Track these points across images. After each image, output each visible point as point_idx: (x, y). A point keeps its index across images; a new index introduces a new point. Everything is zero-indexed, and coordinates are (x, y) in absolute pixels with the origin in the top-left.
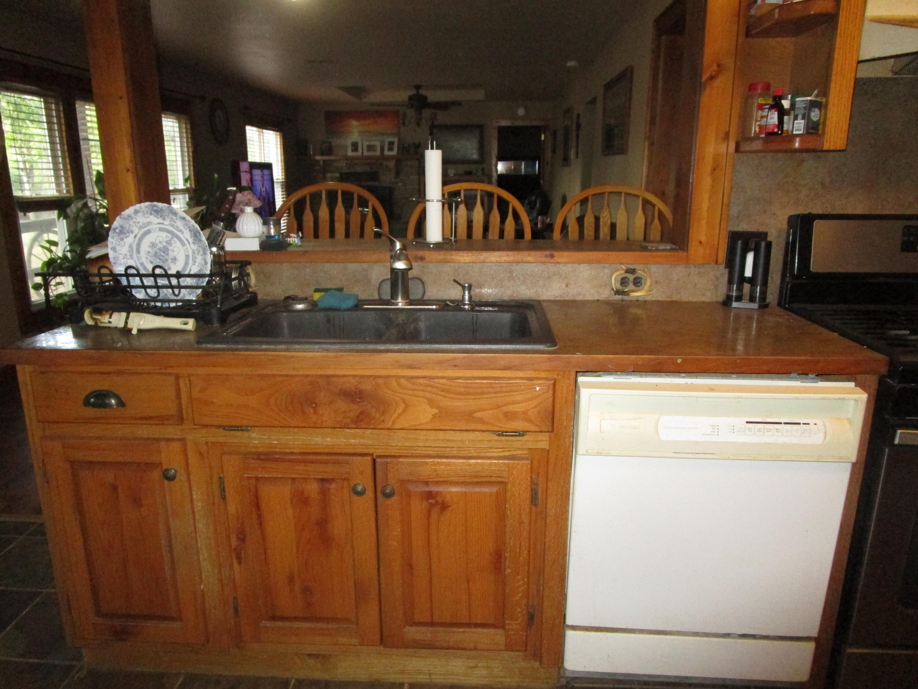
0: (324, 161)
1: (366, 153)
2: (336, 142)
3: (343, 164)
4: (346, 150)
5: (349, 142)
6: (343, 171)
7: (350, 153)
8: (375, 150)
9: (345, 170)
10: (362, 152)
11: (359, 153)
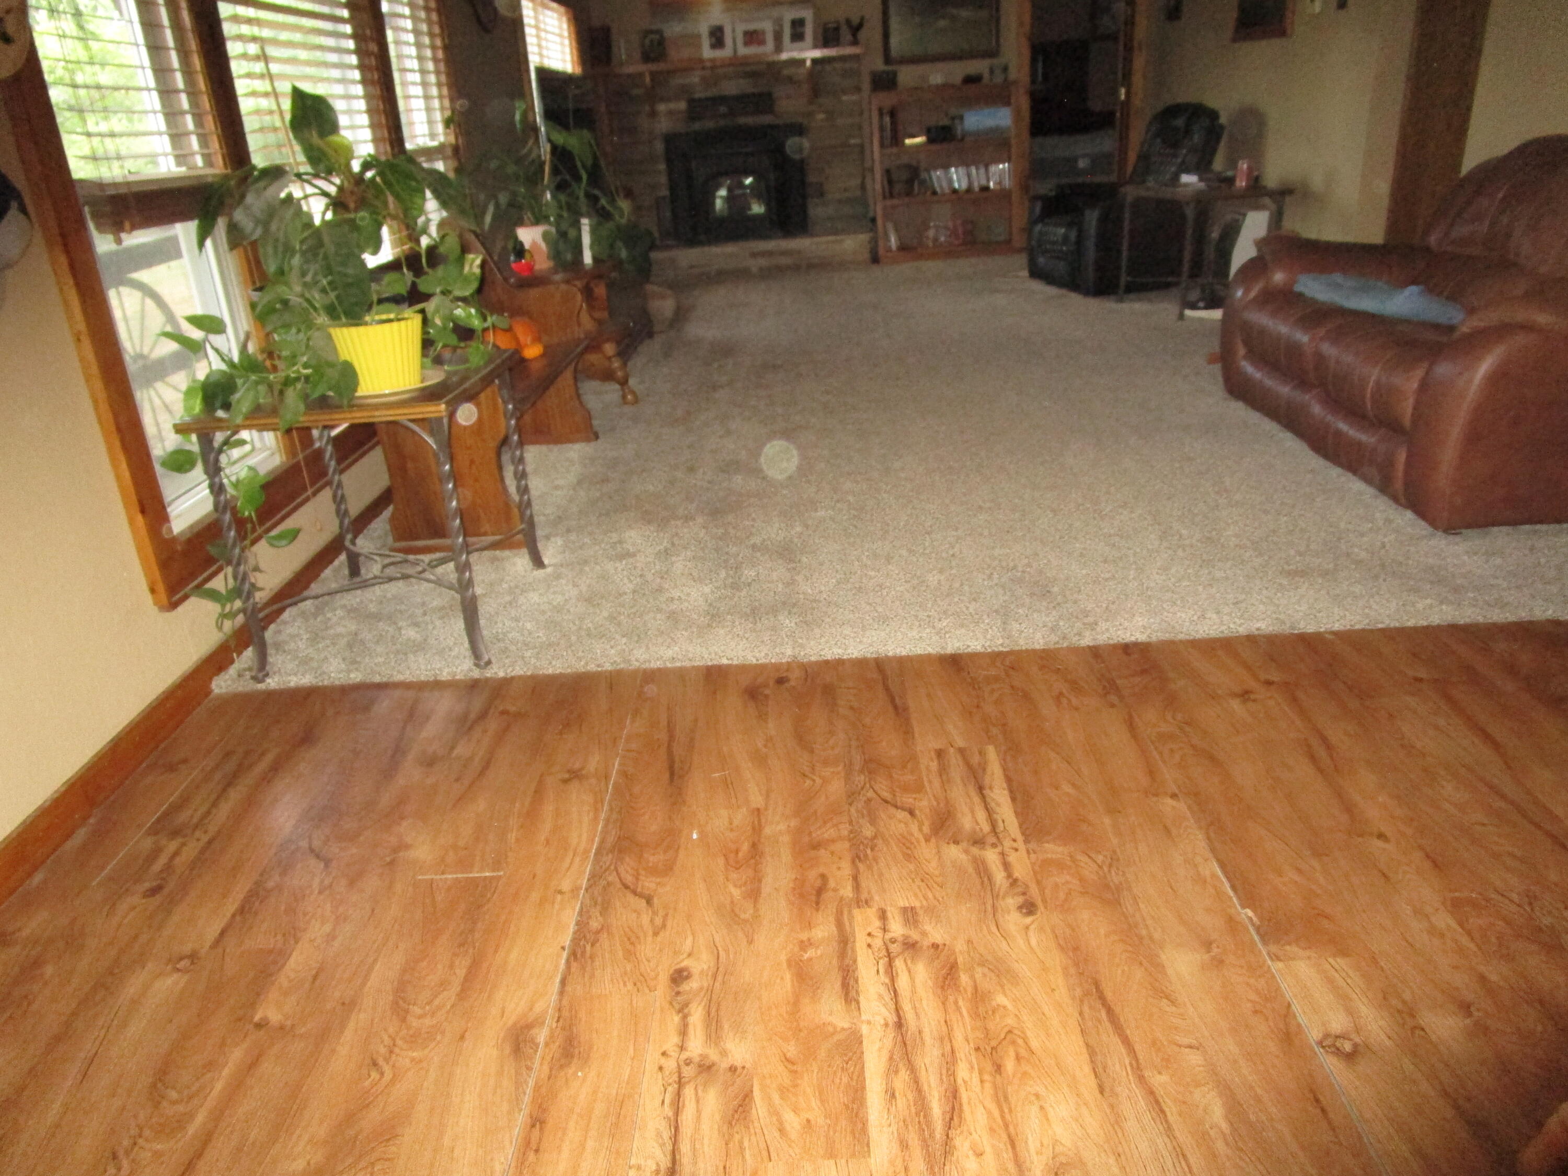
0: (653, 74)
1: (743, 51)
2: (673, 29)
3: (694, 79)
4: (699, 47)
5: (704, 29)
6: (697, 96)
7: (707, 53)
8: (762, 42)
9: (699, 94)
10: (735, 51)
11: (725, 53)
